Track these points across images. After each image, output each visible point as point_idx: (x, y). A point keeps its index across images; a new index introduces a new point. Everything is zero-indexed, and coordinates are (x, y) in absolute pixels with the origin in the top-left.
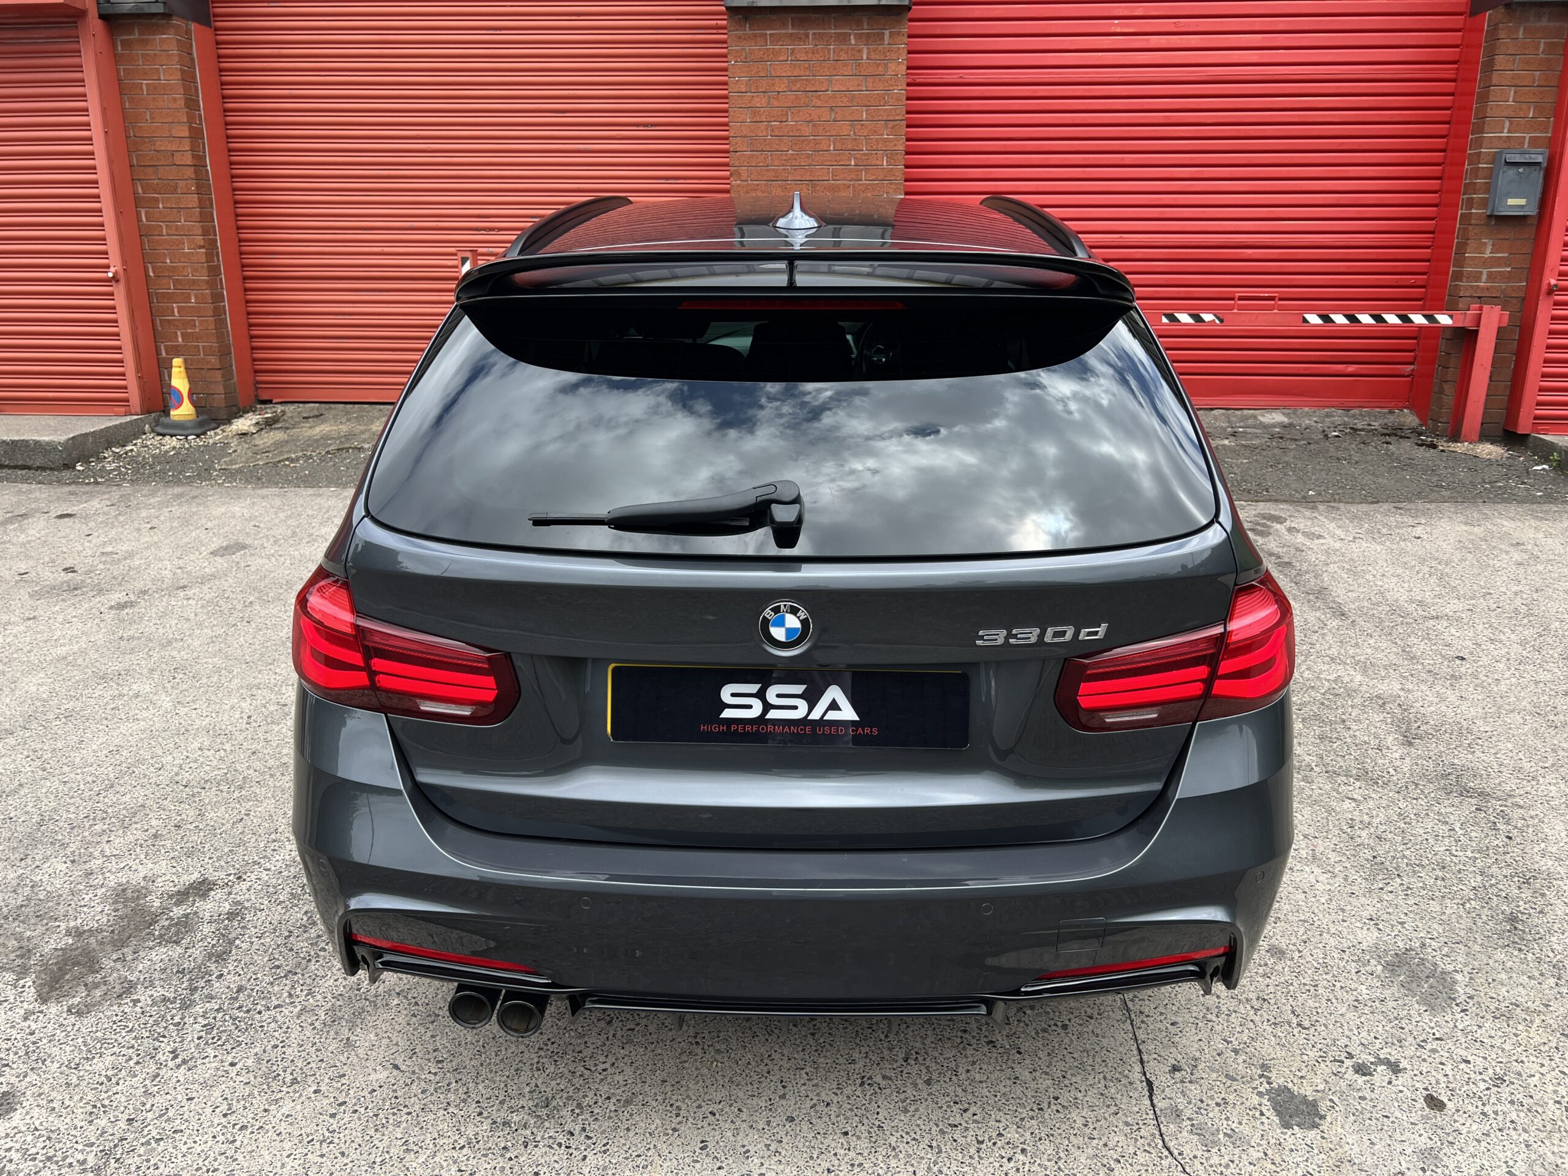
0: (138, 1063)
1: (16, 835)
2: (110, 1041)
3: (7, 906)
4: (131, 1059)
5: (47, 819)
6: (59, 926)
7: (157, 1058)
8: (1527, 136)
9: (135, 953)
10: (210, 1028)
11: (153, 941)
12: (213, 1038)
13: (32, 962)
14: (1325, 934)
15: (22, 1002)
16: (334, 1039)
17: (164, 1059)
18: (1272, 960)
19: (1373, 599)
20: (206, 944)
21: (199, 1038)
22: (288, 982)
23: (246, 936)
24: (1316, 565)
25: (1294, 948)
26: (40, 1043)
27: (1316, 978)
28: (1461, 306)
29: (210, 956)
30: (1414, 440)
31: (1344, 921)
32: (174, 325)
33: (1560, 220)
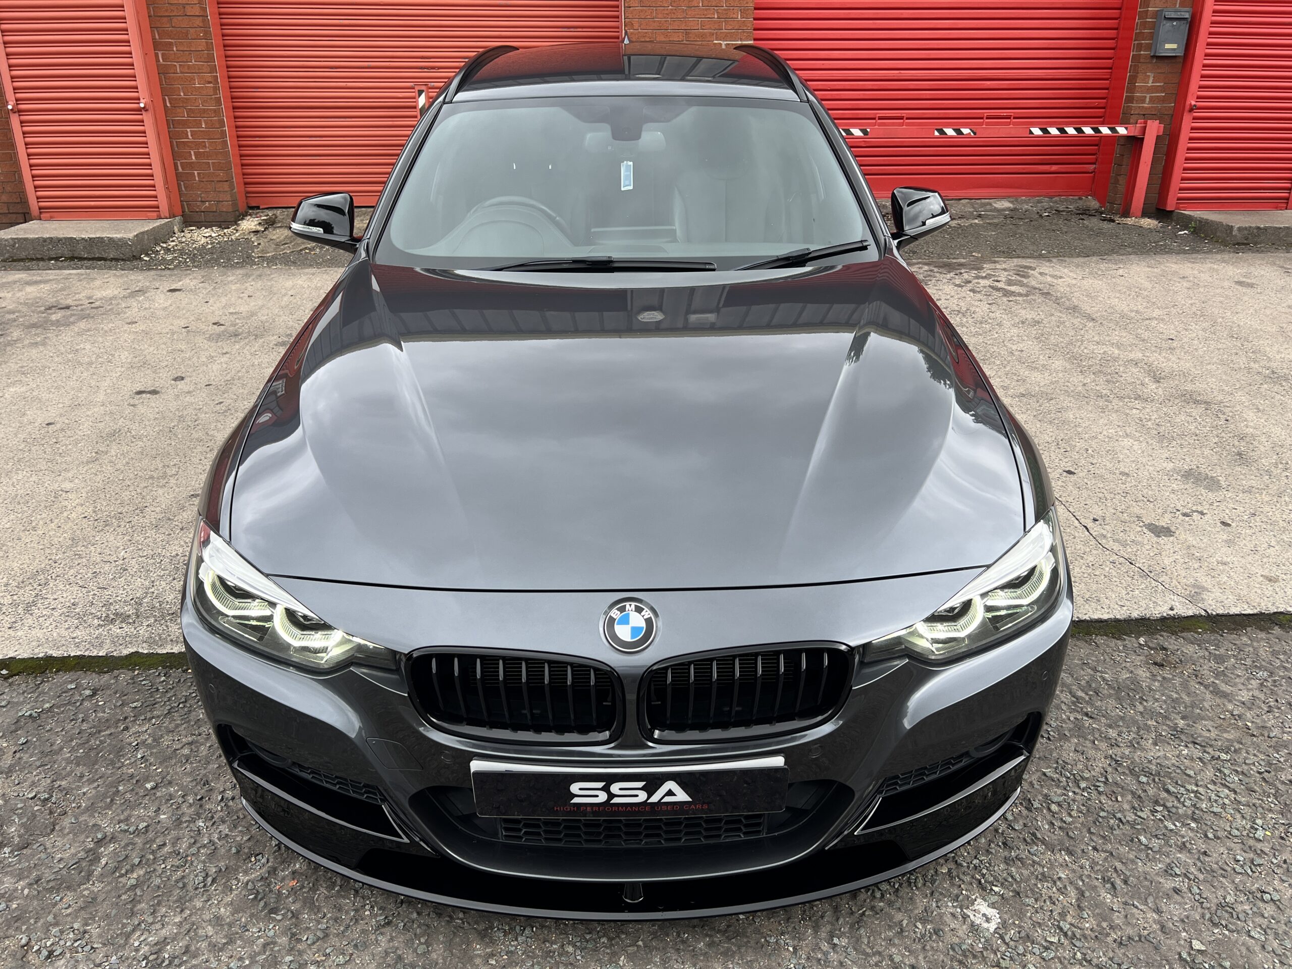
19: (1108, 310)
28: (1131, 121)
30: (1098, 217)
32: (188, 146)
33: (1199, 59)
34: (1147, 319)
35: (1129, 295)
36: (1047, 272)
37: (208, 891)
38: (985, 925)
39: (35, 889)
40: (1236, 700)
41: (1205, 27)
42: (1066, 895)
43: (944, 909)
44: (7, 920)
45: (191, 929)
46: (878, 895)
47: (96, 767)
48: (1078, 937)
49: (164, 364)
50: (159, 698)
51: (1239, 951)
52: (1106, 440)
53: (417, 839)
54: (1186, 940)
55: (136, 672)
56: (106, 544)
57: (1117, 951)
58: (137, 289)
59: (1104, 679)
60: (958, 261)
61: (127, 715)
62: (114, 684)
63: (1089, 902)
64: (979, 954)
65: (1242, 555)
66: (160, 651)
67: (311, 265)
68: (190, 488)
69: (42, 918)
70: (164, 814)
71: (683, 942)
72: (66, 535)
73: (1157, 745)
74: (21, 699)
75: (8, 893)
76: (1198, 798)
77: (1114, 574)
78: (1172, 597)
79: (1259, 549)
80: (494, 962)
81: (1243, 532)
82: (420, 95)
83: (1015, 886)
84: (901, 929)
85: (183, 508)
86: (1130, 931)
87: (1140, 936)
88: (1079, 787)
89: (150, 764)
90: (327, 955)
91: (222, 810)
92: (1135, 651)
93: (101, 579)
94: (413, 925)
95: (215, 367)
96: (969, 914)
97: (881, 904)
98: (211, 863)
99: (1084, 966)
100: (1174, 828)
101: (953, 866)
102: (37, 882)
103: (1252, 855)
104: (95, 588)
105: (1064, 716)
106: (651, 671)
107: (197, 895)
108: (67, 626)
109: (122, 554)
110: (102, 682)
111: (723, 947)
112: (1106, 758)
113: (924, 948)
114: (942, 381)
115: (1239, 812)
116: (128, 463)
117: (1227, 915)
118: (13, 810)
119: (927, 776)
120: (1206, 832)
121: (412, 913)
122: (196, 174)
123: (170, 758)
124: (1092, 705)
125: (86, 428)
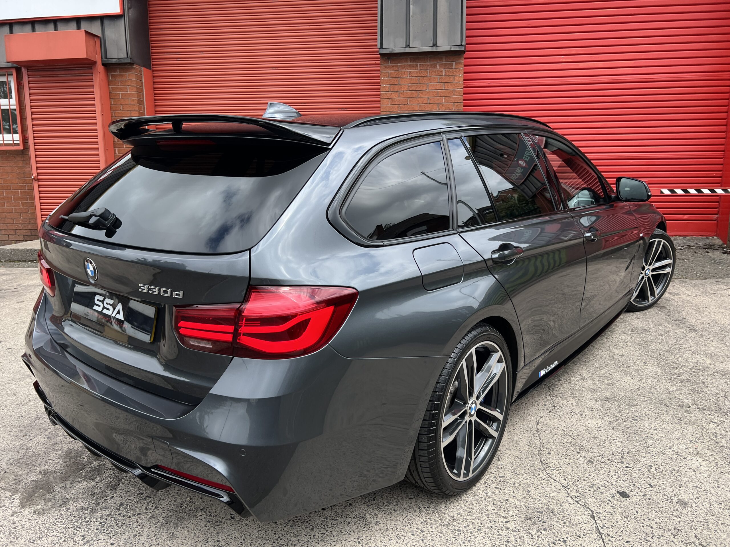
0: (64, 541)
1: (23, 424)
2: (52, 529)
3: (13, 458)
4: (61, 539)
5: (39, 417)
6: (36, 469)
7: (74, 539)
9: (71, 484)
10: (102, 524)
11: (81, 478)
12: (104, 530)
13: (20, 487)
14: (709, 494)
15: (12, 507)
16: (166, 533)
17: (78, 539)
18: (680, 508)
19: (711, 323)
20: (107, 481)
21: (97, 529)
22: (146, 502)
23: (128, 477)
24: (677, 308)
25: (692, 501)
26: (17, 529)
27: (707, 518)
29: (108, 487)
30: (721, 251)
31: (718, 487)
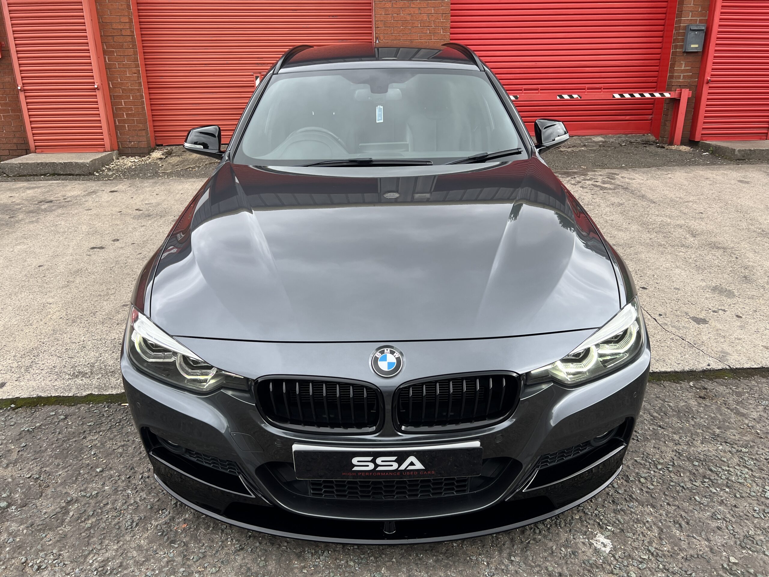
8: (698, 19)
28: (673, 89)
30: (655, 145)
32: (122, 110)
33: (711, 53)
34: (686, 202)
35: (675, 189)
36: (626, 176)
37: (133, 530)
38: (603, 549)
39: (30, 530)
40: (750, 418)
41: (714, 35)
42: (652, 531)
43: (578, 540)
44: (13, 548)
45: (124, 553)
46: (537, 531)
47: (67, 459)
48: (660, 555)
49: (107, 232)
50: (104, 420)
51: (759, 563)
52: (665, 270)
53: (260, 496)
54: (726, 557)
55: (91, 405)
56: (73, 333)
57: (684, 563)
58: (92, 191)
59: (670, 406)
60: (573, 171)
61: (85, 430)
62: (78, 412)
63: (666, 535)
64: (600, 566)
65: (750, 334)
66: (105, 393)
67: (193, 177)
68: (122, 301)
69: (35, 547)
70: (107, 486)
71: (420, 559)
72: (49, 328)
73: (704, 444)
74: (23, 421)
75: (14, 532)
76: (730, 474)
77: (673, 345)
78: (709, 358)
79: (760, 331)
80: (306, 571)
81: (749, 321)
82: (256, 80)
83: (620, 526)
84: (552, 552)
85: (118, 312)
86: (691, 552)
87: (698, 555)
88: (657, 468)
89: (99, 458)
90: (205, 568)
91: (142, 484)
92: (688, 390)
93: (70, 353)
94: (257, 550)
95: (137, 234)
96: (593, 542)
97: (540, 537)
98: (135, 515)
99: (665, 573)
100: (716, 491)
101: (582, 515)
102: (31, 526)
103: (763, 507)
104: (67, 358)
105: (646, 428)
106: (400, 389)
107: (127, 533)
108: (50, 379)
109: (83, 338)
110: (70, 411)
111: (444, 562)
112: (673, 451)
113: (566, 563)
114: (569, 228)
115: (755, 482)
116: (86, 287)
117: (750, 542)
118: (18, 485)
119: (566, 457)
120: (735, 494)
121: (256, 543)
122: (126, 126)
123: (111, 454)
124: (663, 421)
125: (61, 268)
